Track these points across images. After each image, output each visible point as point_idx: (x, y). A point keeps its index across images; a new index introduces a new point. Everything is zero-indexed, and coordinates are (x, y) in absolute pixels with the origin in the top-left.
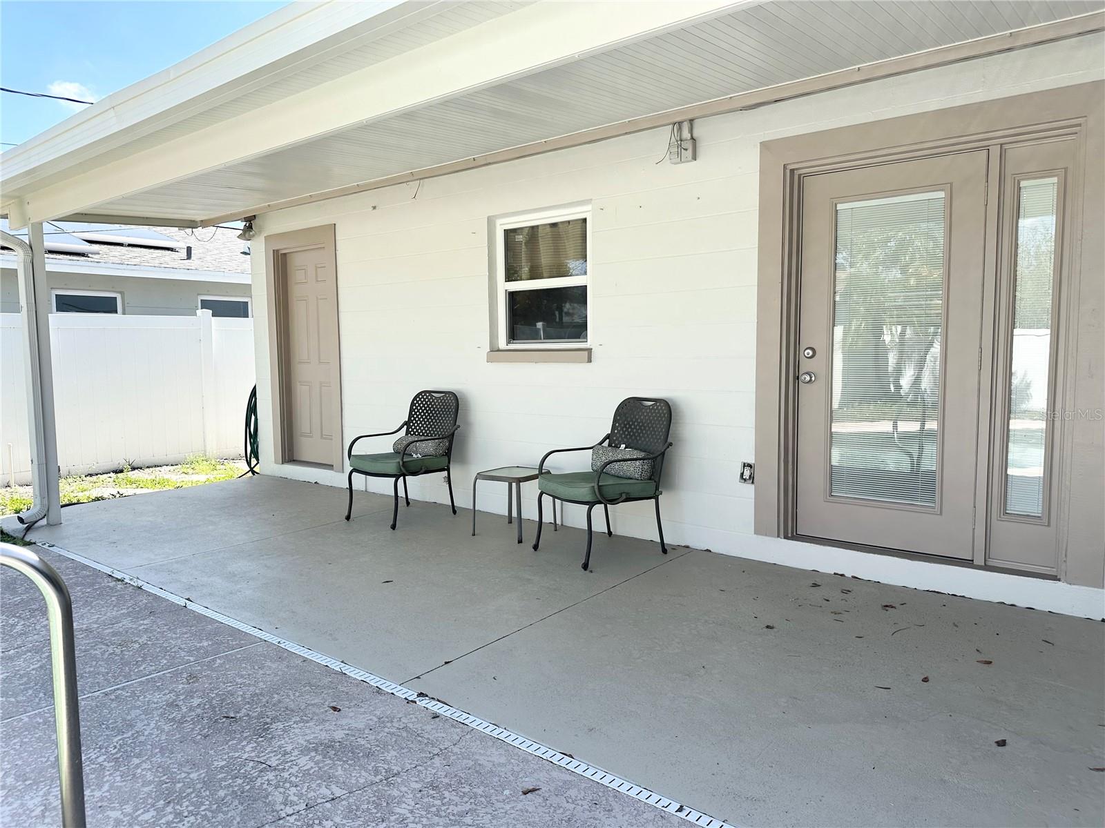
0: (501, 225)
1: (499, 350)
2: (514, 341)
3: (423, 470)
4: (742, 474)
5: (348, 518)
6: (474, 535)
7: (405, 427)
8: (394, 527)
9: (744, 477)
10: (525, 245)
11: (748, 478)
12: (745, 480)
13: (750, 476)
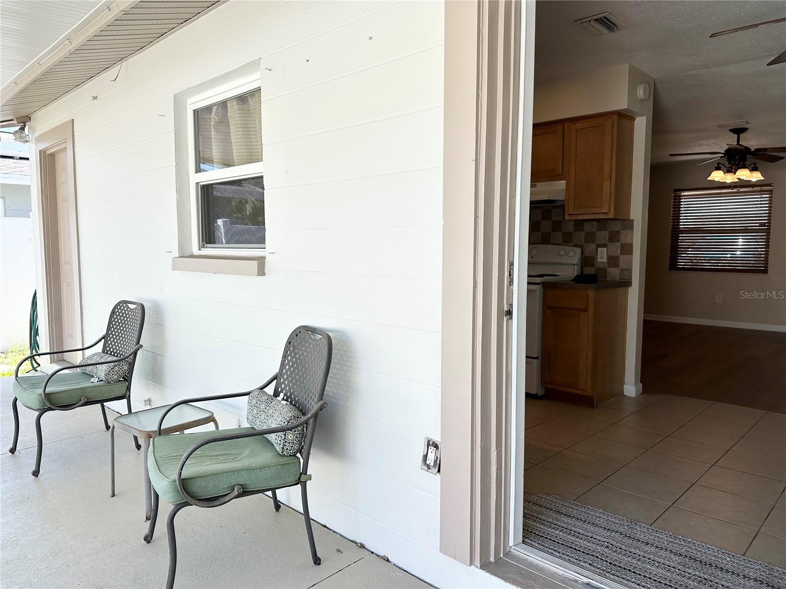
0: (190, 104)
1: (192, 256)
2: (209, 245)
3: (82, 402)
4: (425, 457)
5: (13, 451)
6: (113, 495)
7: (103, 340)
8: (36, 473)
9: (428, 462)
10: (214, 128)
11: (432, 464)
12: (429, 467)
13: (435, 461)
